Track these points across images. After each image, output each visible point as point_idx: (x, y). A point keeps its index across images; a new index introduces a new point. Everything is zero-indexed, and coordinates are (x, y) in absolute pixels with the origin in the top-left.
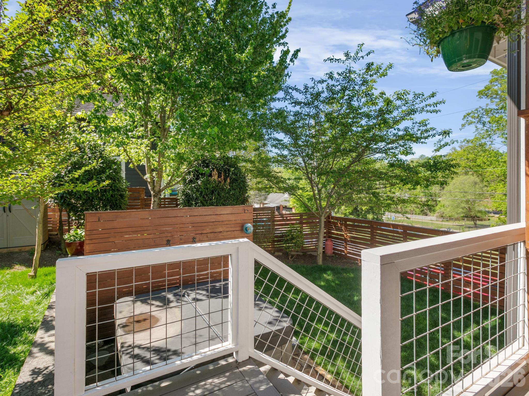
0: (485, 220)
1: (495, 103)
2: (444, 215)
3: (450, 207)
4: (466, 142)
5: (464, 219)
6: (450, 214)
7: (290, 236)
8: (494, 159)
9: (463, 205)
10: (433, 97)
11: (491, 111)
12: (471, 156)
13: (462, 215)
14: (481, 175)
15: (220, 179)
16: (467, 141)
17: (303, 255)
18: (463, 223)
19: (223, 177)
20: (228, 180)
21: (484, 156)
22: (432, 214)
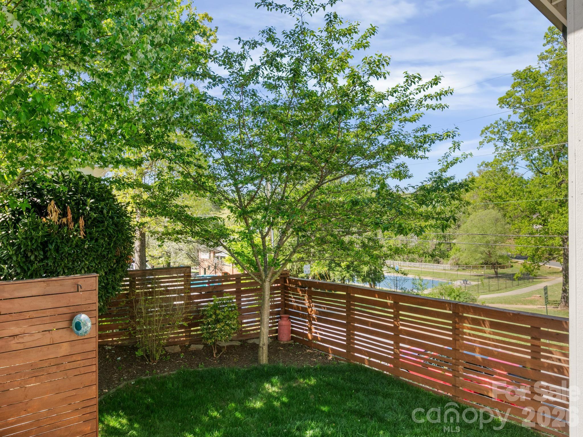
0: (507, 267)
1: (518, 115)
2: (459, 262)
3: (467, 251)
4: (484, 165)
5: (483, 267)
6: (467, 261)
7: (214, 317)
8: (518, 188)
9: (482, 249)
10: (437, 84)
11: (514, 125)
12: (491, 184)
13: (481, 262)
14: (503, 209)
15: (64, 220)
16: (486, 164)
17: (241, 345)
18: (482, 272)
19: (70, 216)
20: (81, 222)
21: (505, 185)
22: (445, 261)
